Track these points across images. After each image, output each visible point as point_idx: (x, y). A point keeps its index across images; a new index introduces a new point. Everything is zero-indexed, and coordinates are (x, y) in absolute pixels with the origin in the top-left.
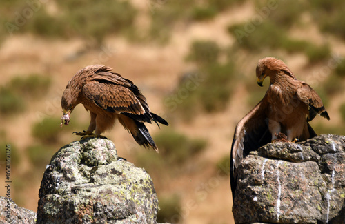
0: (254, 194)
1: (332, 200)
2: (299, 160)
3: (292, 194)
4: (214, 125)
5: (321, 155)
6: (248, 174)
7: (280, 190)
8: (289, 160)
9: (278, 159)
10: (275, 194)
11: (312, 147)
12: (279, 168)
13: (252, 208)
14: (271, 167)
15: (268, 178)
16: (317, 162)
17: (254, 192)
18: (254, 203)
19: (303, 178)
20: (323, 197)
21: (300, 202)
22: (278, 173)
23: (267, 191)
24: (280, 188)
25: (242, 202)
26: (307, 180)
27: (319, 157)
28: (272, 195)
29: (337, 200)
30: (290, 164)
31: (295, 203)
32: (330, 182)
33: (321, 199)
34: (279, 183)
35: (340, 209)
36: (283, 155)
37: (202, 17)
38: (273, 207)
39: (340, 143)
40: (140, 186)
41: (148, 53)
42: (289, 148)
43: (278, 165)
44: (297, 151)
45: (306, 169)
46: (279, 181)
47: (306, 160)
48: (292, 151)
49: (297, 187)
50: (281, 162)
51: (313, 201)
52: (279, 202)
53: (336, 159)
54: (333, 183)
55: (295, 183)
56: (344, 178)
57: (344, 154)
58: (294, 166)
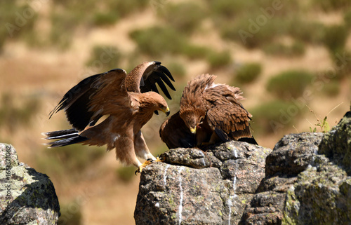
0: (155, 199)
1: (234, 206)
2: (201, 166)
3: (193, 200)
5: (223, 161)
6: (150, 180)
7: (182, 196)
8: (191, 166)
9: (180, 165)
10: (176, 200)
11: (214, 153)
12: (182, 174)
13: (153, 214)
14: (173, 173)
15: (170, 184)
16: (219, 168)
17: (156, 198)
18: (155, 209)
19: (204, 183)
20: (224, 203)
21: (201, 208)
22: (180, 179)
23: (169, 197)
24: (182, 193)
25: (144, 207)
26: (209, 187)
27: (220, 163)
28: (174, 201)
29: (238, 206)
30: (192, 170)
31: (197, 209)
32: (231, 188)
33: (222, 205)
34: (181, 189)
35: (241, 215)
36: (185, 161)
37: (103, 22)
38: (175, 212)
39: (241, 149)
40: (41, 191)
41: (49, 58)
42: (191, 154)
43: (180, 171)
44: (199, 157)
45: (207, 175)
46: (181, 187)
47: (208, 166)
48: (195, 157)
49: (198, 193)
50: (183, 168)
51: (214, 207)
52: (181, 207)
53: (237, 165)
54: (235, 189)
55: (197, 188)
56: (245, 185)
57: (245, 160)
58: (196, 172)
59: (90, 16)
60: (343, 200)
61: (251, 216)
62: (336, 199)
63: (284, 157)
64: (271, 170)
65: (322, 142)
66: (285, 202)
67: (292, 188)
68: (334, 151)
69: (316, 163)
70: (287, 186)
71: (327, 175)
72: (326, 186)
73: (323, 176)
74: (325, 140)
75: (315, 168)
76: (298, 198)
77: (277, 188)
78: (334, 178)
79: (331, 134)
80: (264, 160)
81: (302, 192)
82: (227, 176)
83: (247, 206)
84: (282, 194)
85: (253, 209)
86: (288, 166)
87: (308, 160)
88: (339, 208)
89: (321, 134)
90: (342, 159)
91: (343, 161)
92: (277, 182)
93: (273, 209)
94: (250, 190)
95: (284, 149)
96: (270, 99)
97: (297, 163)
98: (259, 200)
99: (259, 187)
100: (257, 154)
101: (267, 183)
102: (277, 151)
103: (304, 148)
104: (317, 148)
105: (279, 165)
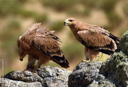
2: (30, 81)
5: (43, 78)
8: (25, 81)
9: (18, 80)
11: (38, 73)
12: (19, 86)
14: (14, 85)
16: (41, 82)
27: (42, 79)
30: (25, 83)
36: (21, 78)
39: (54, 71)
42: (25, 74)
43: (18, 84)
44: (29, 76)
47: (34, 81)
48: (27, 76)
50: (19, 82)
53: (52, 81)
57: (56, 77)
58: (27, 85)
63: (79, 76)
64: (72, 83)
65: (102, 67)
68: (109, 72)
69: (98, 79)
71: (104, 86)
74: (104, 65)
75: (97, 82)
79: (107, 62)
80: (68, 77)
86: (82, 81)
87: (93, 78)
89: (101, 62)
90: (113, 77)
95: (80, 71)
97: (87, 79)
100: (64, 74)
102: (75, 72)
103: (91, 71)
104: (98, 71)
105: (76, 80)
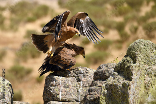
0: (51, 90)
1: (81, 92)
2: (68, 76)
3: (66, 90)
4: (35, 63)
5: (77, 74)
6: (49, 82)
7: (61, 88)
8: (65, 76)
10: (59, 90)
11: (74, 71)
13: (50, 95)
14: (58, 79)
15: (57, 83)
16: (76, 77)
18: (51, 93)
19: (70, 83)
21: (69, 93)
22: (61, 81)
23: (56, 88)
24: (61, 87)
25: (46, 93)
26: (72, 84)
27: (76, 75)
29: (83, 92)
30: (65, 78)
31: (67, 93)
32: (80, 85)
33: (77, 92)
34: (61, 85)
35: (84, 95)
36: (62, 74)
37: (30, 21)
38: (59, 95)
39: (84, 70)
41: (9, 35)
43: (60, 79)
45: (71, 80)
47: (71, 77)
49: (68, 87)
50: (61, 77)
51: (74, 92)
52: (61, 93)
53: (83, 76)
54: (82, 85)
55: (67, 85)
56: (86, 84)
57: (86, 74)
58: (67, 79)
59: (25, 18)
60: (123, 89)
61: (88, 96)
62: (121, 89)
63: (101, 73)
64: (96, 78)
65: (115, 67)
66: (101, 90)
67: (104, 85)
68: (120, 71)
69: (113, 75)
70: (102, 84)
71: (117, 80)
72: (117, 84)
73: (116, 80)
74: (117, 66)
75: (113, 77)
76: (106, 89)
77: (98, 85)
78: (120, 81)
79: (119, 64)
80: (93, 74)
81: (108, 87)
82: (79, 80)
83: (86, 92)
84: (100, 87)
85: (89, 93)
86: (102, 76)
87: (110, 74)
88: (122, 93)
89: (115, 64)
90: (123, 74)
91: (124, 74)
92: (98, 82)
93: (97, 93)
94: (88, 86)
95: (101, 70)
96: (95, 50)
97: (106, 75)
98: (91, 89)
99: (91, 85)
100: (90, 72)
101: (94, 83)
102: (98, 71)
103: (108, 69)
104: (113, 69)
105: (99, 76)
